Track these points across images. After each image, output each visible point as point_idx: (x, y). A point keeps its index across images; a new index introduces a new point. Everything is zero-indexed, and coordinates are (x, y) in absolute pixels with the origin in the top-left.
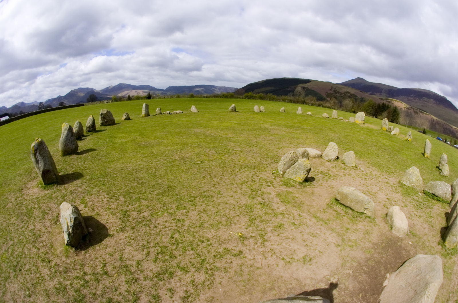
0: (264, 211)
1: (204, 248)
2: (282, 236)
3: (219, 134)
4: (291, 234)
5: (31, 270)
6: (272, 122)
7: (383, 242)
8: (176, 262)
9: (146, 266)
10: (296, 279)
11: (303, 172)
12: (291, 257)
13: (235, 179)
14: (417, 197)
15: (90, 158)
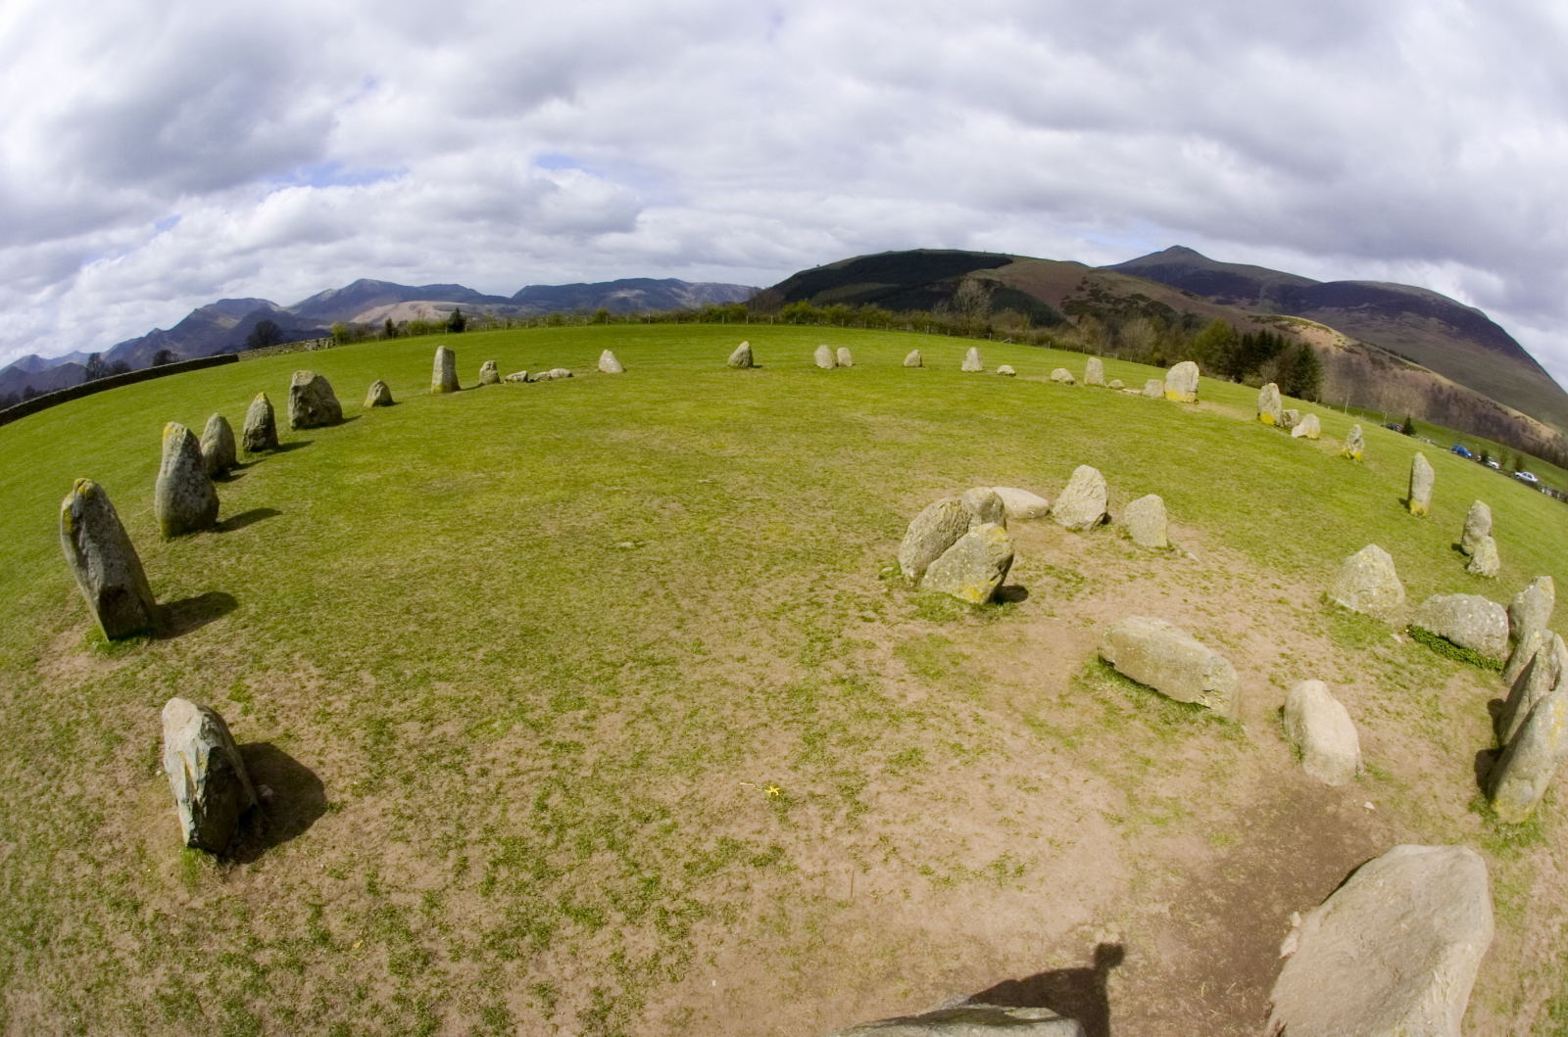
0: (855, 708)
1: (652, 839)
2: (918, 791)
3: (693, 445)
4: (947, 783)
6: (875, 401)
7: (1272, 806)
8: (559, 892)
9: (457, 911)
10: (973, 939)
11: (984, 568)
12: (952, 864)
13: (752, 599)
14: (1388, 647)
15: (257, 540)
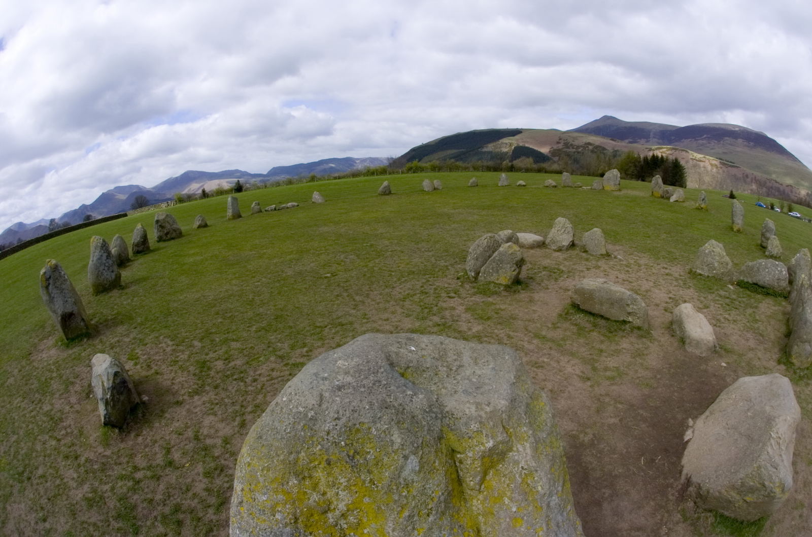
3: (362, 230)
5: (47, 474)
6: (455, 203)
9: (239, 445)
11: (509, 265)
15: (141, 291)
